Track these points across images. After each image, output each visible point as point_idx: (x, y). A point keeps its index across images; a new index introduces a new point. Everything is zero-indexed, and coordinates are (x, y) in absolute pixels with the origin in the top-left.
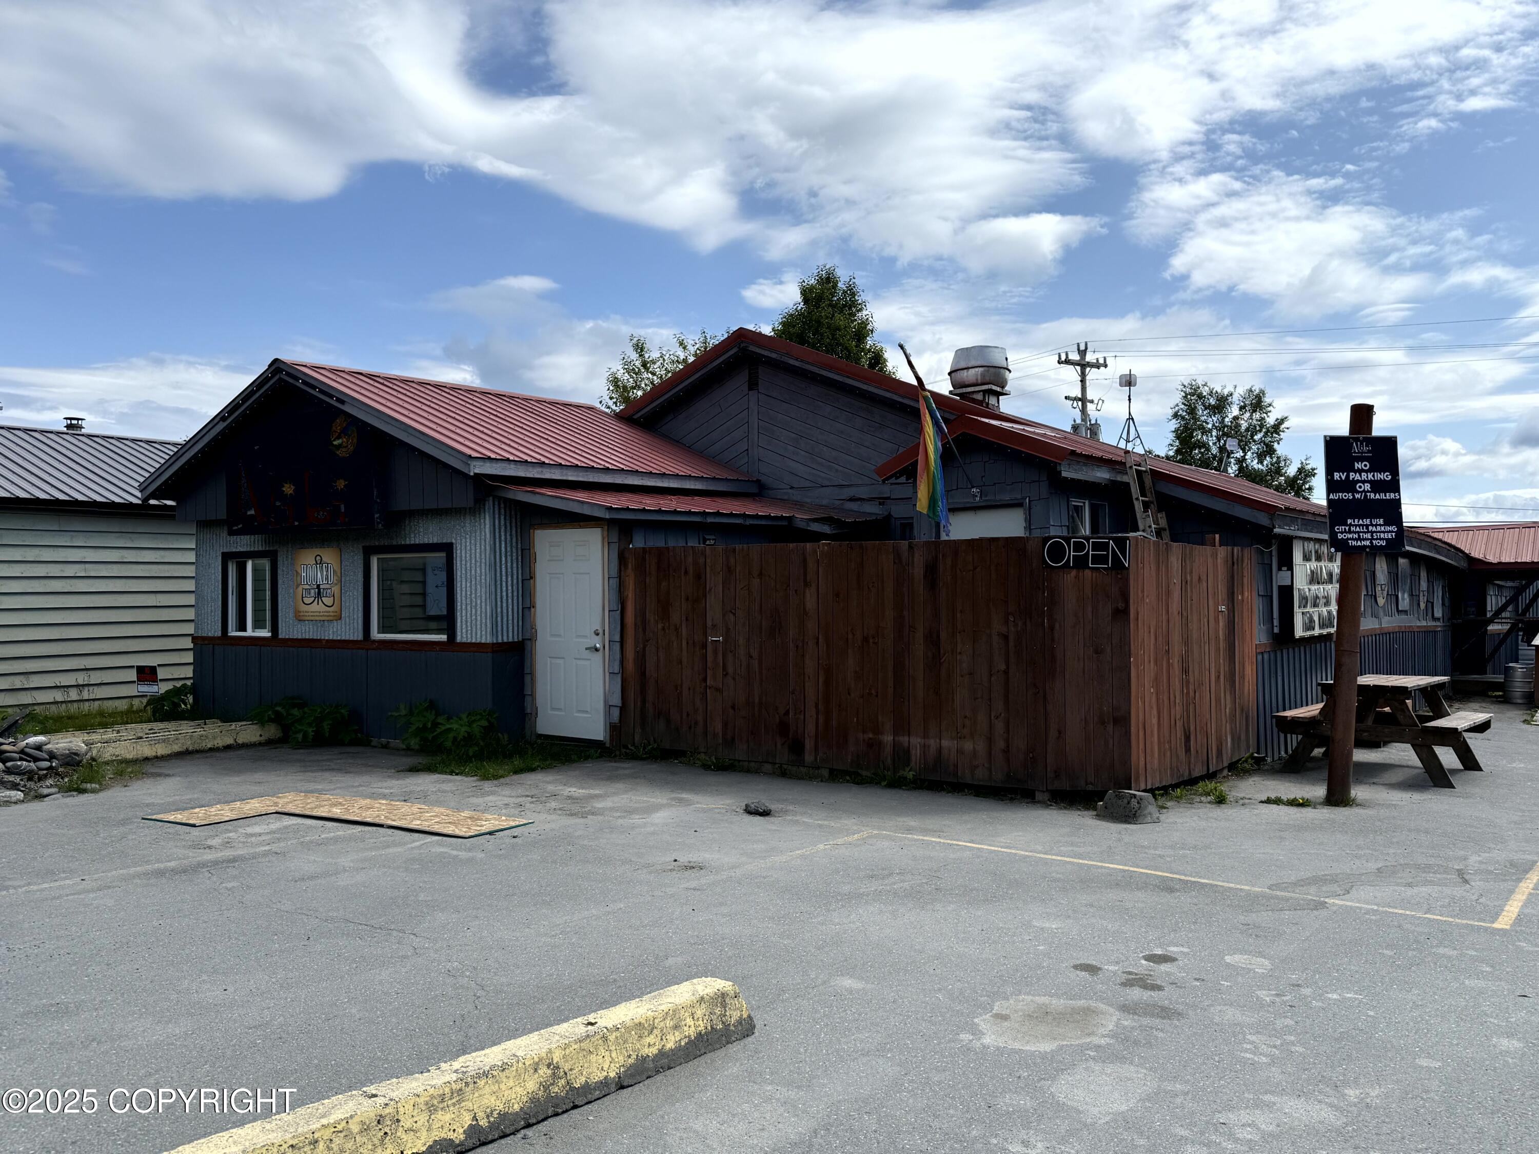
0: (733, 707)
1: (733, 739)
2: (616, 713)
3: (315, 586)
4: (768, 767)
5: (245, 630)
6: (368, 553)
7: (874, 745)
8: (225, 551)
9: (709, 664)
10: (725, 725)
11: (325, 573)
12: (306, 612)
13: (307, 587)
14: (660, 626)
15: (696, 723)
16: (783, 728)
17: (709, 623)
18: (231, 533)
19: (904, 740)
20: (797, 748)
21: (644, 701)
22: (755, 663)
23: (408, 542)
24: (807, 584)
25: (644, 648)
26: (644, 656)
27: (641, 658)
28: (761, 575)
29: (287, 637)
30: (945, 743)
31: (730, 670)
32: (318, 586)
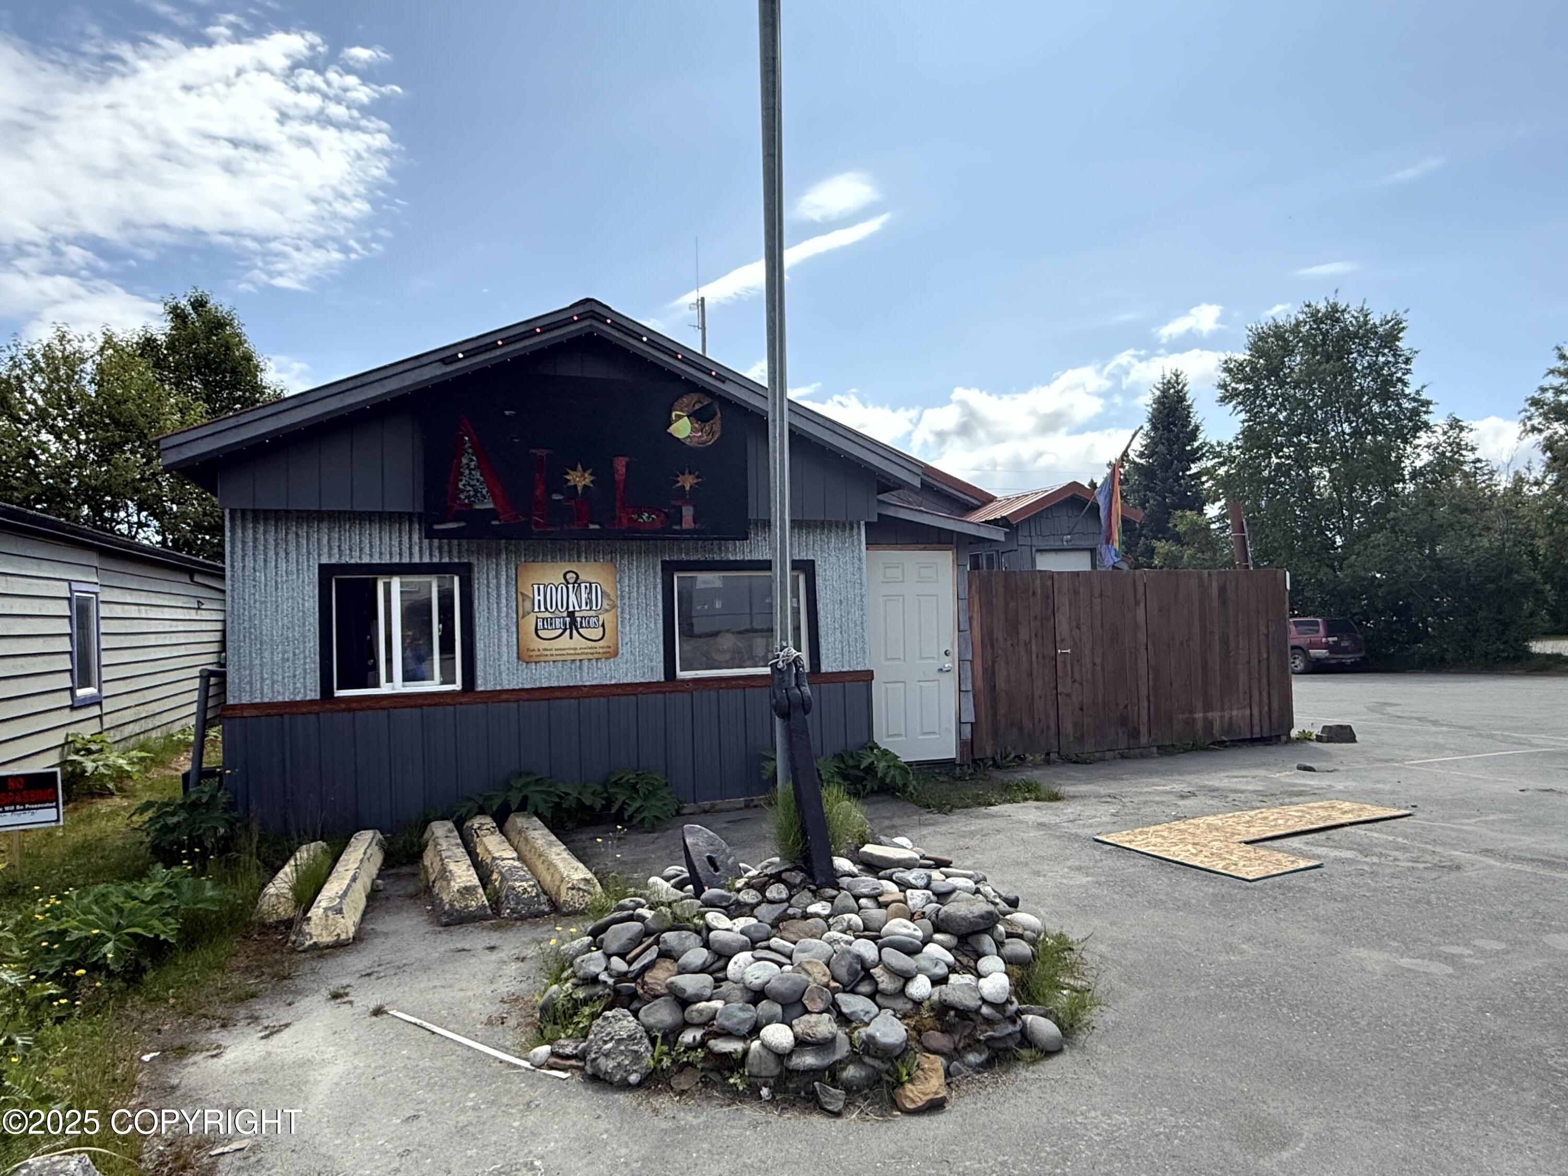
0: (1082, 709)
1: (1082, 736)
2: (967, 729)
3: (565, 614)
4: (1109, 755)
5: (377, 685)
6: (669, 569)
7: (1191, 722)
8: (325, 560)
9: (1060, 674)
10: (1075, 724)
11: (584, 596)
12: (545, 650)
13: (547, 615)
14: (1009, 643)
15: (1048, 727)
16: (1124, 721)
17: (1058, 639)
18: (430, 534)
19: (1210, 714)
20: (1135, 734)
21: (995, 714)
22: (1099, 668)
23: (739, 557)
24: (1137, 603)
25: (994, 663)
26: (993, 672)
27: (990, 674)
28: (1101, 595)
29: (498, 688)
30: (1234, 713)
31: (1077, 676)
32: (571, 615)
